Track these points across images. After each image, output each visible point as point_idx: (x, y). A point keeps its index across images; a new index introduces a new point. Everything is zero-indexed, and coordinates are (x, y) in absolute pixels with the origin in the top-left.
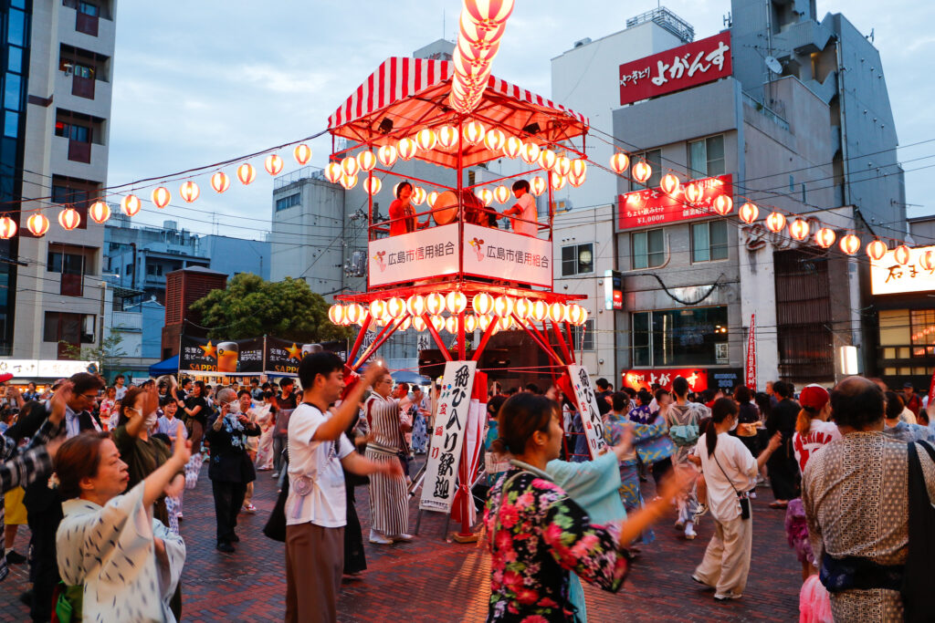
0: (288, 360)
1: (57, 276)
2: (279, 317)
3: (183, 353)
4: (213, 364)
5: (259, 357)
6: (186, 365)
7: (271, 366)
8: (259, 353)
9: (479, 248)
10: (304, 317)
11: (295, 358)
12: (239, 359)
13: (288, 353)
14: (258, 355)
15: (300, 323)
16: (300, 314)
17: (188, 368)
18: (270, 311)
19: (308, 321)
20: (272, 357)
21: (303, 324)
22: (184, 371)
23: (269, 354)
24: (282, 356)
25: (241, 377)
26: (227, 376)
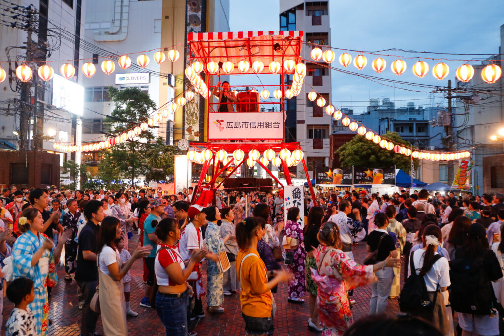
0: (366, 178)
1: (311, 140)
2: (368, 155)
3: (318, 176)
4: (331, 180)
5: (351, 177)
6: (319, 182)
7: (356, 181)
8: (351, 175)
9: (220, 124)
10: (384, 154)
11: (369, 177)
12: (343, 178)
13: (366, 174)
14: (351, 176)
15: (382, 157)
16: (383, 152)
17: (320, 183)
18: (364, 152)
19: (386, 156)
20: (357, 177)
21: (383, 158)
22: (318, 185)
23: (355, 175)
24: (363, 176)
25: (343, 187)
26: (336, 187)
